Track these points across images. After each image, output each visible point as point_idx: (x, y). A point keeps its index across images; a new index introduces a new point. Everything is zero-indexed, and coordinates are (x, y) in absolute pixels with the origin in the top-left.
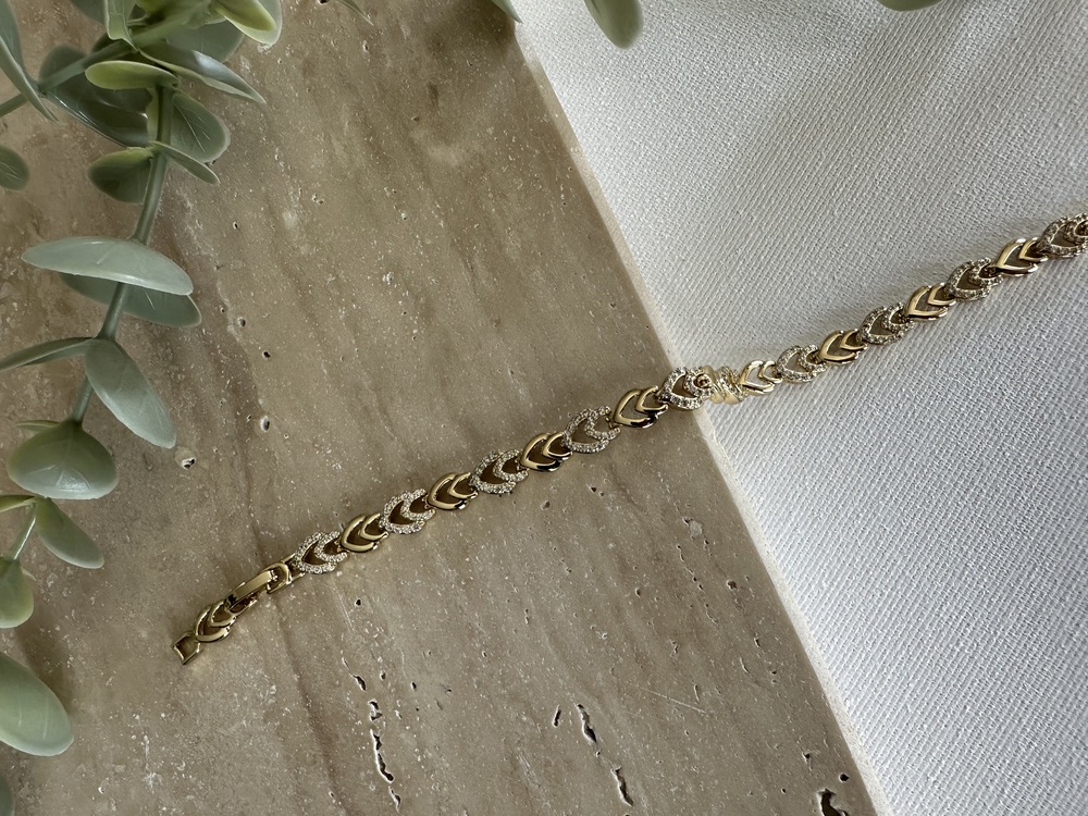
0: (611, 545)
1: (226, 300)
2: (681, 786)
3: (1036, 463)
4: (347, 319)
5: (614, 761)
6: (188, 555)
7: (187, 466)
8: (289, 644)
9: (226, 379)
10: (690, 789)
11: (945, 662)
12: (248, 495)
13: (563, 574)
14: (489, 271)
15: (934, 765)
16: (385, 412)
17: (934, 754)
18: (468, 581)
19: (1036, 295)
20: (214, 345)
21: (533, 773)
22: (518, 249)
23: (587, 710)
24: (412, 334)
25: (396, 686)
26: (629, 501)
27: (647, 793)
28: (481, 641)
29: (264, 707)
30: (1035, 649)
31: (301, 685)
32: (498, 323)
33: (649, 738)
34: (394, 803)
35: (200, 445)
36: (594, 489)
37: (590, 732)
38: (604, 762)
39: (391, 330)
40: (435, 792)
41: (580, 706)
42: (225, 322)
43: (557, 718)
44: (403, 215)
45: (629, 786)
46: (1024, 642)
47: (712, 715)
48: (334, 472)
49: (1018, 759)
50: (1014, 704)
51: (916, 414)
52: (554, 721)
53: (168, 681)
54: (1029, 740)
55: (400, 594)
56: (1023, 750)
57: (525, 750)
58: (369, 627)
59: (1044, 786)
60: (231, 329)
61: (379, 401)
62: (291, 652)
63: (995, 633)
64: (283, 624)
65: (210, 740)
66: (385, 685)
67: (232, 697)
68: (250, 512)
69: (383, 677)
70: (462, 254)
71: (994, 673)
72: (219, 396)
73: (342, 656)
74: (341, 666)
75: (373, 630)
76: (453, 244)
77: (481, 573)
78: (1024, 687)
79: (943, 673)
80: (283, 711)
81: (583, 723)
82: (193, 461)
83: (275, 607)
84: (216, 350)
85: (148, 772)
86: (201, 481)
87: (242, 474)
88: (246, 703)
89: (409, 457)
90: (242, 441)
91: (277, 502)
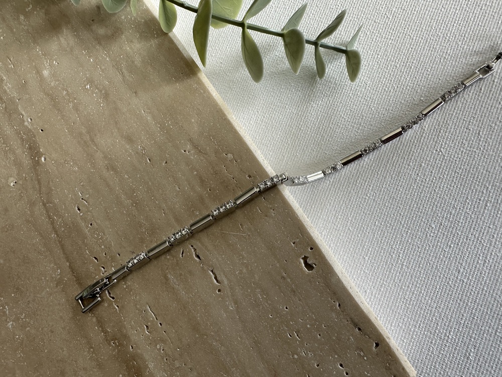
0: (195, 173)
1: (23, 113)
2: (241, 270)
3: (386, 110)
4: (73, 107)
5: (209, 266)
6: (17, 223)
7: (14, 185)
8: (63, 250)
9: (26, 145)
10: (245, 271)
11: (363, 204)
12: (40, 191)
13: (176, 190)
14: (129, 73)
15: (367, 251)
16: (93, 142)
17: (365, 247)
18: (136, 203)
19: (372, 40)
20: (20, 132)
21: (175, 280)
22: (140, 61)
23: (194, 247)
24: (101, 106)
25: (111, 257)
26: (200, 151)
27: (226, 277)
28: (145, 228)
29: (56, 281)
30: (401, 190)
31: (70, 267)
32: (136, 93)
33: (224, 252)
34: (116, 309)
35: (18, 174)
36: (185, 151)
37: (198, 257)
38: (205, 268)
39: (92, 107)
40: (133, 299)
41: (192, 246)
42: (24, 121)
43: (183, 253)
44: (92, 60)
45: (218, 276)
46: (396, 188)
47: (249, 235)
48: (75, 172)
49: (403, 240)
50: (397, 216)
51: (331, 102)
52: (181, 256)
53: (14, 280)
54: (407, 230)
55: (108, 216)
56: (405, 235)
57: (170, 271)
58: (97, 234)
59: (417, 249)
60: (26, 123)
61: (90, 137)
62: (64, 253)
63: (382, 186)
64: (60, 242)
65: (34, 301)
66: (106, 257)
67: (41, 279)
68: (41, 198)
69: (105, 254)
70: (117, 69)
71: (385, 204)
72: (24, 152)
73: (86, 250)
74: (87, 254)
75: (98, 235)
76: (113, 66)
77: (141, 198)
78: (400, 207)
79: (363, 210)
80: (64, 280)
81: (194, 253)
82: (16, 182)
83: (56, 235)
84: (21, 134)
85: (9, 322)
86: (19, 190)
87: (36, 182)
88: (48, 281)
89: (105, 157)
90: (35, 169)
91: (52, 190)
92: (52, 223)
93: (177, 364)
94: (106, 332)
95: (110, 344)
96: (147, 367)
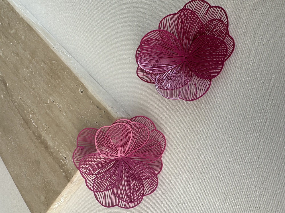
0: (46, 72)
8: (19, 113)
9: (2, 82)
12: (9, 96)
13: (43, 80)
14: (22, 44)
16: (19, 73)
18: (34, 90)
21: (49, 111)
22: (24, 38)
24: (18, 59)
26: (46, 64)
28: (38, 97)
29: (20, 124)
31: (23, 118)
32: (25, 50)
34: (37, 127)
35: (3, 93)
37: (53, 101)
38: (55, 104)
39: (15, 61)
40: (40, 122)
41: (51, 98)
43: (49, 101)
44: (12, 44)
45: (59, 105)
47: (64, 88)
48: (16, 86)
53: (10, 128)
55: (28, 97)
57: (47, 109)
61: (17, 72)
64: (18, 111)
65: (16, 133)
66: (30, 111)
68: (10, 98)
72: (2, 85)
73: (25, 111)
75: (27, 105)
76: (17, 43)
77: (35, 87)
80: (22, 123)
83: (17, 109)
85: (12, 142)
86: (4, 98)
87: (8, 94)
88: (18, 125)
89: (23, 77)
90: (7, 89)
91: (12, 94)
92: (15, 106)
93: (55, 139)
94: (35, 136)
95: (37, 139)
96: (48, 143)
